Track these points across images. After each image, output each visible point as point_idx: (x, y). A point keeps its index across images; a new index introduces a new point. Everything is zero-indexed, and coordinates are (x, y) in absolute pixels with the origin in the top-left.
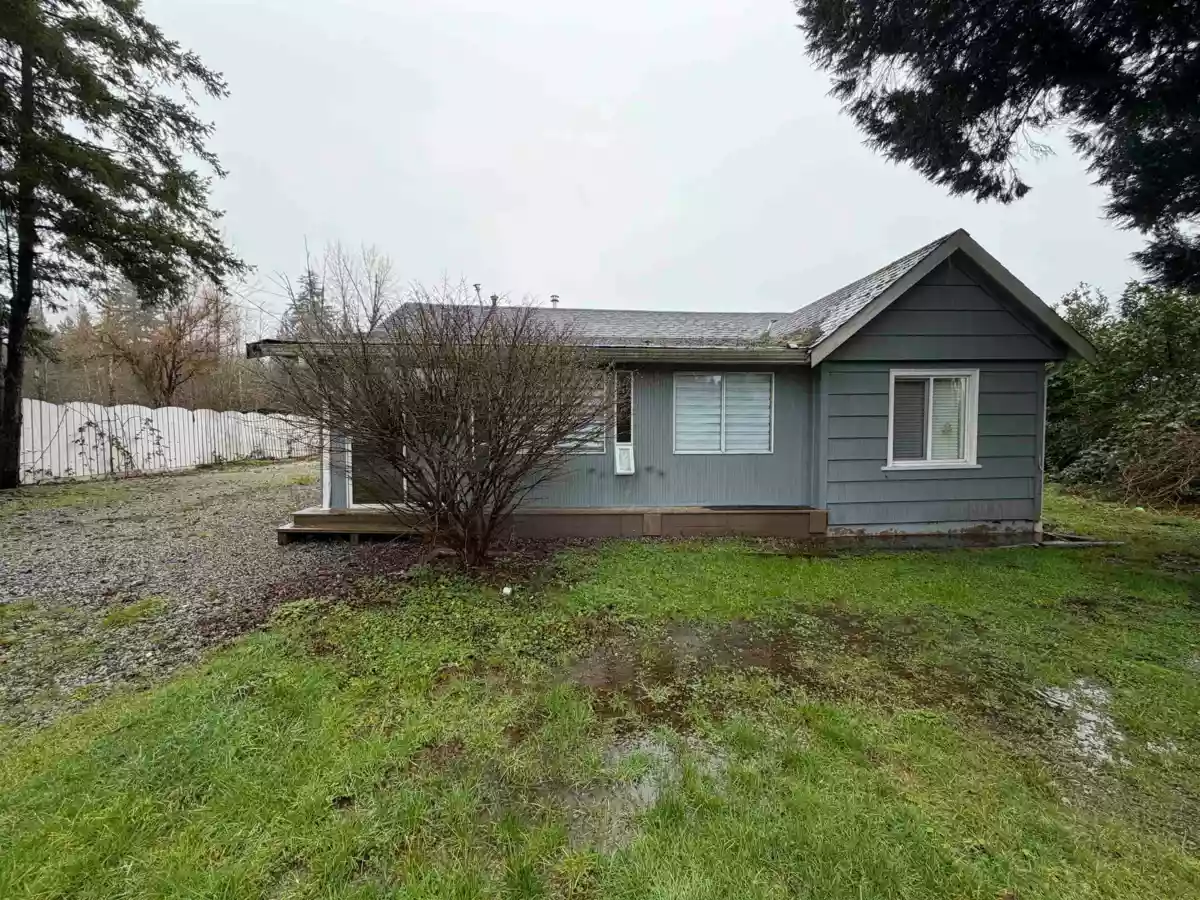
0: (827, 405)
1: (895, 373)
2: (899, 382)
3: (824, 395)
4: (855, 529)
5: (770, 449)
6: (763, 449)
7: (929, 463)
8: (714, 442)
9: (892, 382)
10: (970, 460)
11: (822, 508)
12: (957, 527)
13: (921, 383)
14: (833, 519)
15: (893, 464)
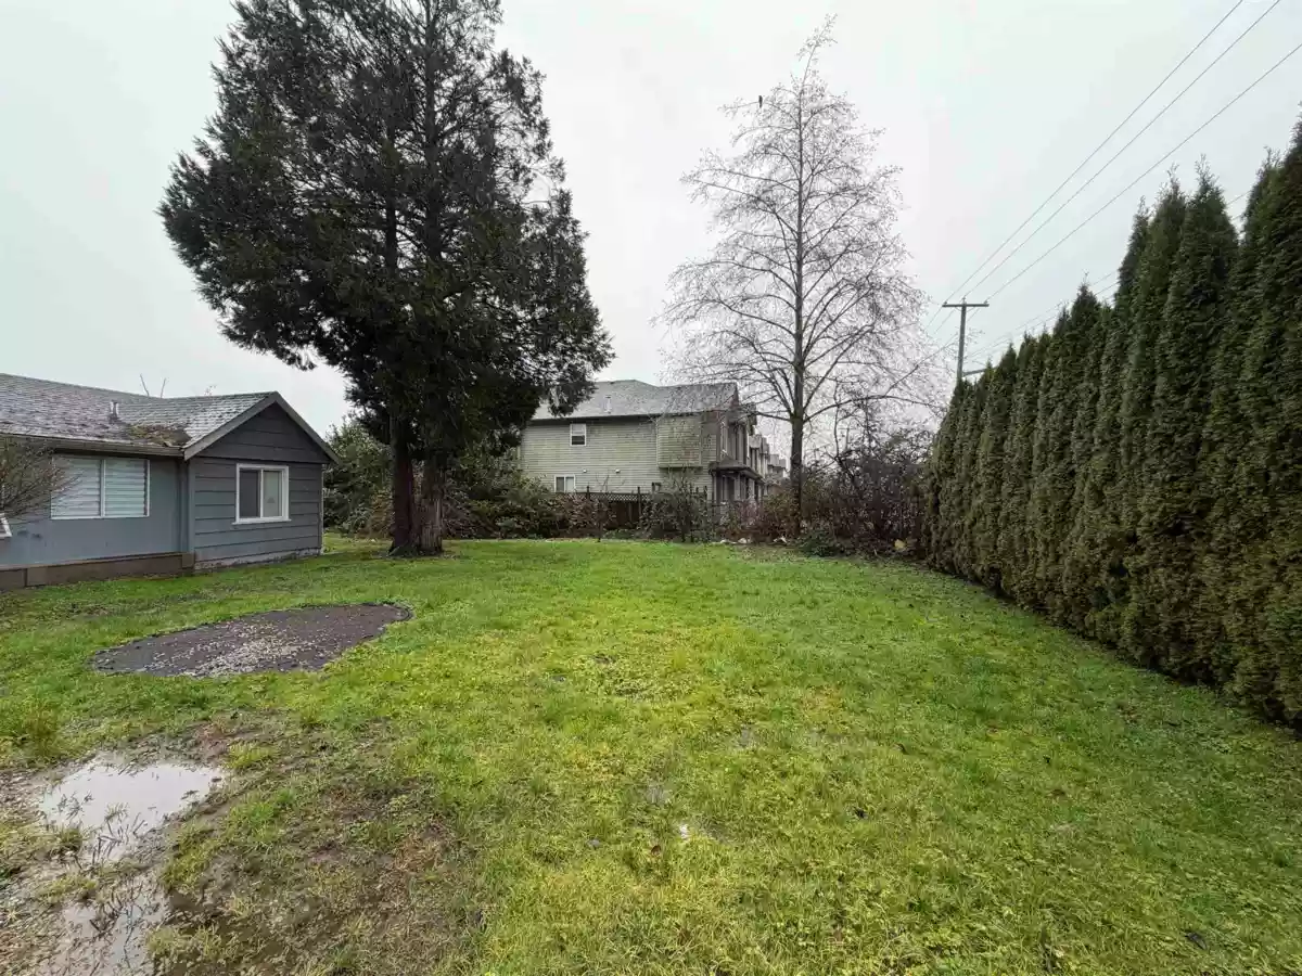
0: (194, 484)
1: (239, 466)
2: (243, 471)
3: (192, 477)
4: (215, 563)
5: (145, 513)
6: (139, 514)
7: (262, 519)
8: (93, 510)
9: (238, 470)
10: (285, 517)
11: (192, 551)
12: (279, 555)
13: (257, 472)
14: (200, 558)
15: (239, 521)
